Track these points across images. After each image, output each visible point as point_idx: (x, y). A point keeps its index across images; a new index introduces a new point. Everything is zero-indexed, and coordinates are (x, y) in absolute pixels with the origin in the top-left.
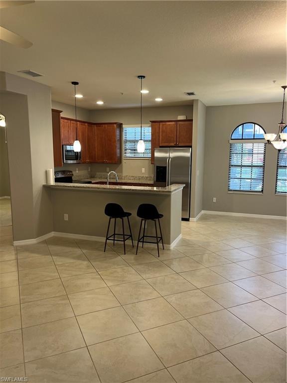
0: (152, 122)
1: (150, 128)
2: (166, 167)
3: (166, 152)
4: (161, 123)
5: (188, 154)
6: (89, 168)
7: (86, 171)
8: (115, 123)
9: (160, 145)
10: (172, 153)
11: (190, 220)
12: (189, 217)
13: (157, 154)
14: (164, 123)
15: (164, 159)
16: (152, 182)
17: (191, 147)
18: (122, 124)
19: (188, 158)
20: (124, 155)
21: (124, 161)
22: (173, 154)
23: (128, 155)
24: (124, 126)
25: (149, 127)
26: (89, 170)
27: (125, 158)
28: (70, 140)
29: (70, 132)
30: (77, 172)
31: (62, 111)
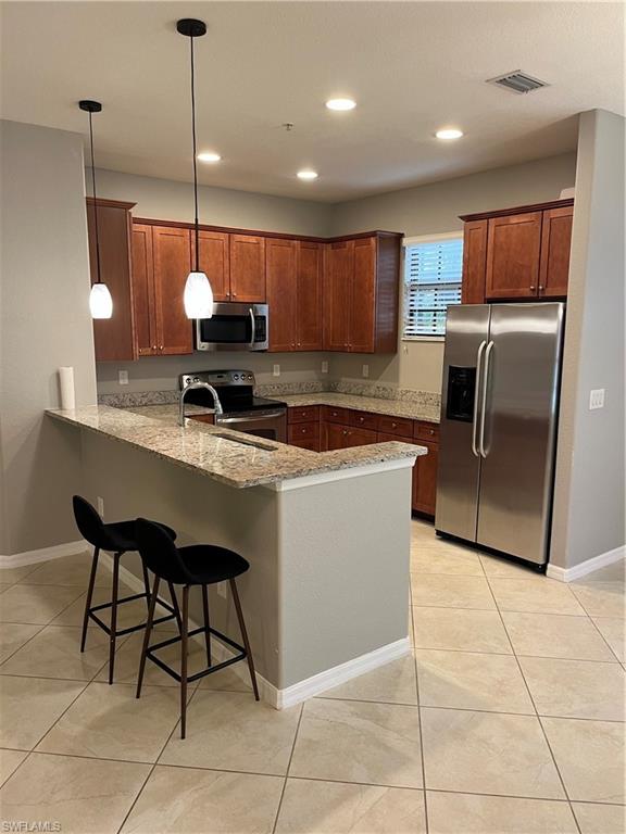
0: (468, 218)
2: (475, 369)
4: (492, 221)
5: (548, 326)
6: (325, 364)
7: (312, 372)
8: (373, 234)
9: (488, 296)
10: (497, 321)
11: (548, 572)
12: (547, 561)
14: (501, 220)
17: (564, 299)
18: (400, 236)
19: (549, 338)
20: (404, 329)
21: (403, 347)
22: (501, 327)
23: (416, 329)
24: (405, 242)
26: (324, 371)
27: (408, 338)
28: (227, 288)
29: (227, 265)
30: (275, 374)
31: (134, 204)
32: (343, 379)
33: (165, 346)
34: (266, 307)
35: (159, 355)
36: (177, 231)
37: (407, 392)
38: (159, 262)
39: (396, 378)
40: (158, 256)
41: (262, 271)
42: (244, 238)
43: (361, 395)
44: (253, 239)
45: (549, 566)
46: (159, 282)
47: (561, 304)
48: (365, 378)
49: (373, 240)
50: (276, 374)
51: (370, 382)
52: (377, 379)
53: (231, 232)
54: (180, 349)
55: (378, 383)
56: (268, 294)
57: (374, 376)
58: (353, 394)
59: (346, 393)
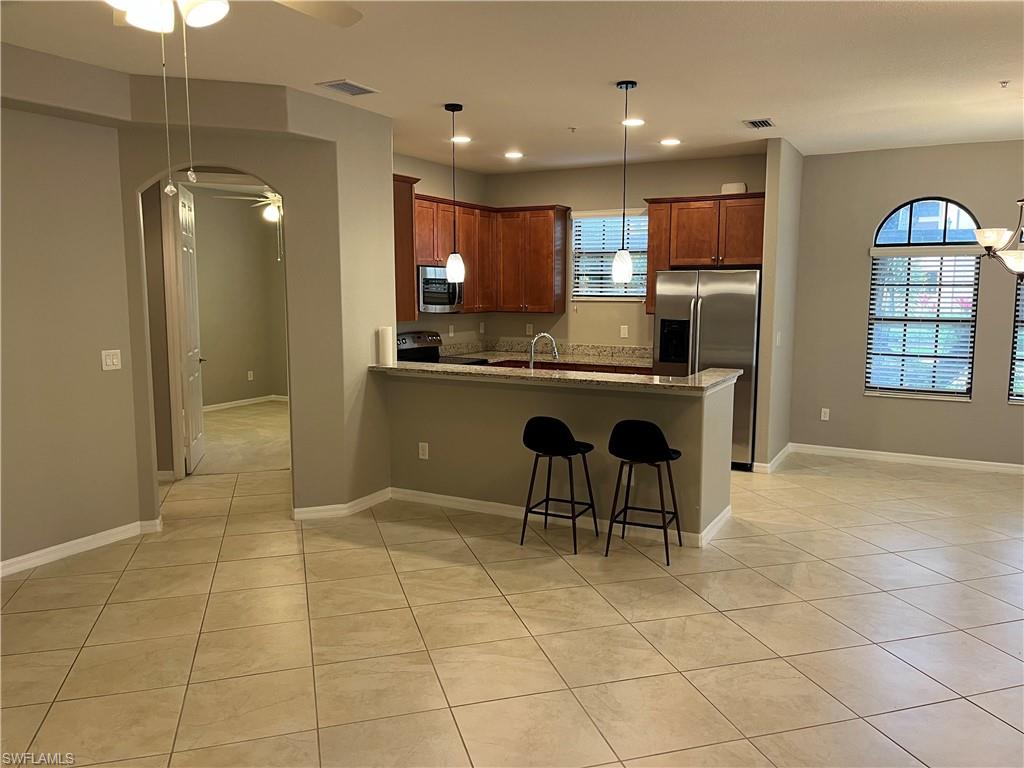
0: (651, 202)
1: (646, 219)
2: (688, 322)
3: (688, 282)
4: (675, 204)
5: (750, 288)
6: (482, 324)
7: (473, 332)
8: (552, 208)
9: (673, 263)
10: (704, 283)
11: (754, 469)
12: (753, 460)
13: (663, 288)
14: (683, 205)
15: (683, 301)
16: (647, 363)
17: (759, 267)
18: (569, 209)
19: (751, 297)
20: (572, 291)
21: (571, 307)
22: (709, 288)
23: (583, 291)
24: (573, 214)
25: (642, 215)
26: (482, 331)
27: (576, 299)
28: (436, 253)
29: (435, 232)
30: (451, 335)
31: (419, 180)
32: (502, 338)
37: (578, 346)
45: (755, 464)
47: (758, 271)
49: (551, 213)
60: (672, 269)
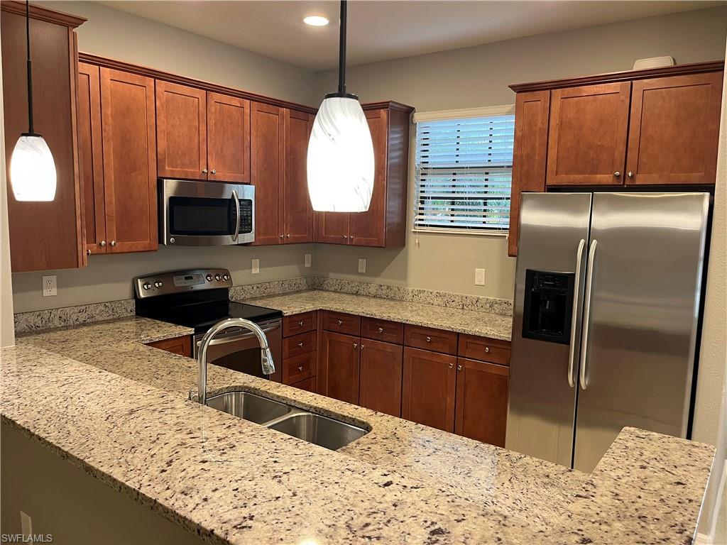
0: (521, 89)
1: (512, 119)
2: (573, 276)
3: (575, 209)
4: (558, 93)
6: (308, 257)
7: (295, 266)
8: (385, 105)
9: (550, 182)
13: (532, 217)
14: (570, 91)
15: (564, 240)
17: (710, 188)
19: (690, 237)
20: (413, 218)
21: (412, 240)
22: (609, 218)
23: (429, 219)
24: (417, 117)
25: (509, 113)
26: (307, 265)
27: (419, 230)
28: (203, 162)
29: (203, 132)
30: (254, 271)
32: (332, 275)
33: (118, 240)
34: (252, 188)
35: (109, 252)
36: (137, 79)
37: (420, 292)
38: (110, 120)
39: (403, 275)
40: (108, 111)
41: (247, 144)
42: (225, 98)
43: (357, 294)
44: (236, 101)
46: (109, 148)
47: (707, 194)
48: (362, 274)
49: (383, 113)
50: (256, 271)
51: (369, 279)
52: (377, 275)
53: (209, 88)
54: (140, 245)
55: (379, 281)
56: (254, 172)
57: (373, 271)
58: (346, 293)
59: (335, 291)
60: (549, 190)
